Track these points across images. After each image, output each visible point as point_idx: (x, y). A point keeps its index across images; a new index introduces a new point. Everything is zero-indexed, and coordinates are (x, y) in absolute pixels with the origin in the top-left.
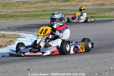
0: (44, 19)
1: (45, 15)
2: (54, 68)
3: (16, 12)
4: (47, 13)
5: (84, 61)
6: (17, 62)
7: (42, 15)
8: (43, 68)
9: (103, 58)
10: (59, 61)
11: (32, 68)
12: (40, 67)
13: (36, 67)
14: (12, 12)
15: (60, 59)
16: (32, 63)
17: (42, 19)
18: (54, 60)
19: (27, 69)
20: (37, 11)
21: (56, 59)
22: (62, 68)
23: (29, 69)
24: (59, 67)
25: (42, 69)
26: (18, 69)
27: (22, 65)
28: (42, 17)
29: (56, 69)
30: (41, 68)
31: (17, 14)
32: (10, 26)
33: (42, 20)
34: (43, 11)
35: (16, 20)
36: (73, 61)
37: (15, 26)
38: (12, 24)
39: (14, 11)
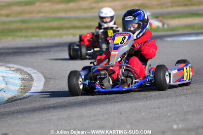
5: (115, 115)
7: (21, 30)
9: (154, 108)
15: (67, 112)
17: (22, 37)
18: (54, 116)
33: (22, 39)
36: (95, 116)
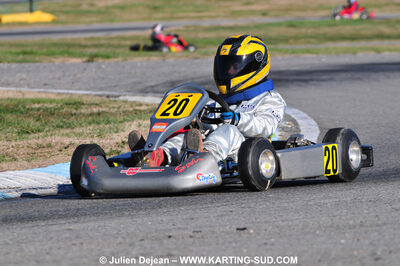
0: (293, 52)
1: (296, 38)
2: (331, 226)
3: (197, 28)
4: (303, 30)
6: (201, 204)
8: (290, 223)
10: (349, 199)
11: (253, 222)
12: (283, 221)
13: (266, 222)
14: (181, 28)
16: (252, 205)
19: (235, 227)
20: (270, 25)
21: (339, 193)
22: (361, 225)
23: (241, 227)
24: (351, 222)
25: (289, 226)
26: (206, 226)
27: (219, 213)
28: (287, 47)
29: (338, 227)
30: (285, 223)
31: (201, 35)
32: (175, 77)
34: (291, 25)
35: (196, 58)
37: (193, 79)
38: (183, 69)
39: (188, 27)
